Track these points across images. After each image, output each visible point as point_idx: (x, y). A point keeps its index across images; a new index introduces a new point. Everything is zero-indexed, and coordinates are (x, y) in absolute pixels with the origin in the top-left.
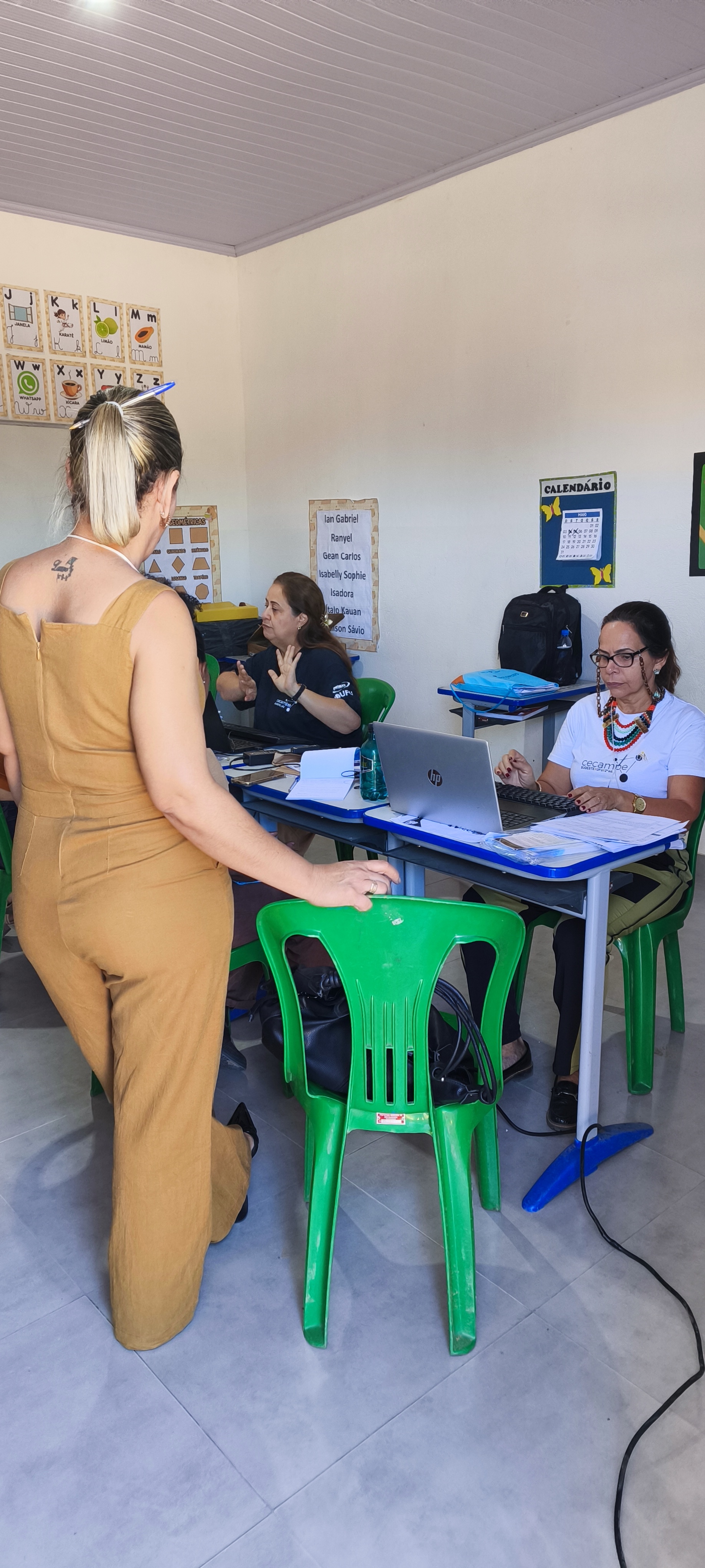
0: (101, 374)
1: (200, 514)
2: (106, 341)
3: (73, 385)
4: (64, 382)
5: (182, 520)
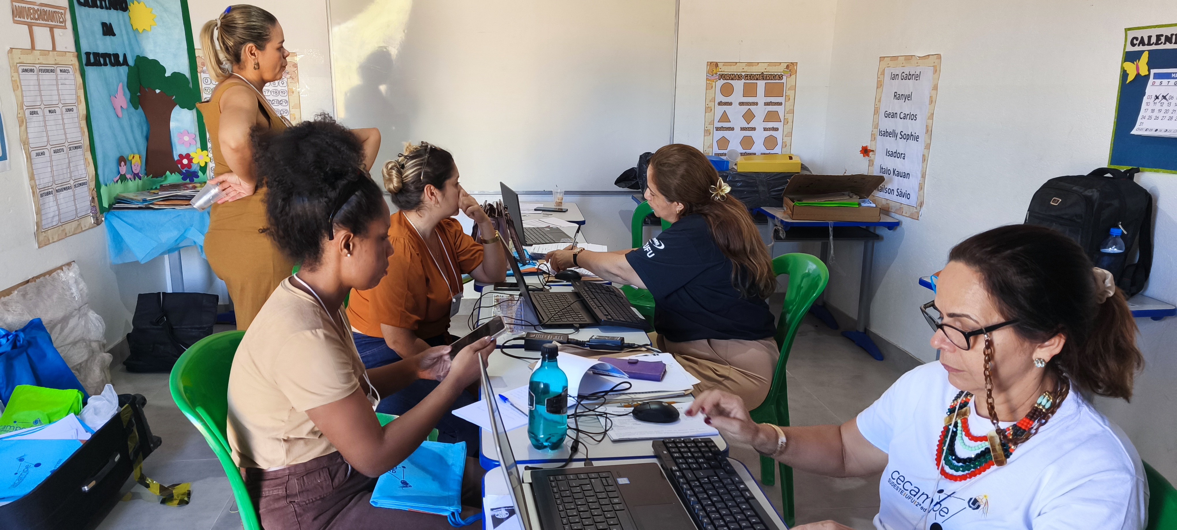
1: (778, 70)
5: (759, 75)
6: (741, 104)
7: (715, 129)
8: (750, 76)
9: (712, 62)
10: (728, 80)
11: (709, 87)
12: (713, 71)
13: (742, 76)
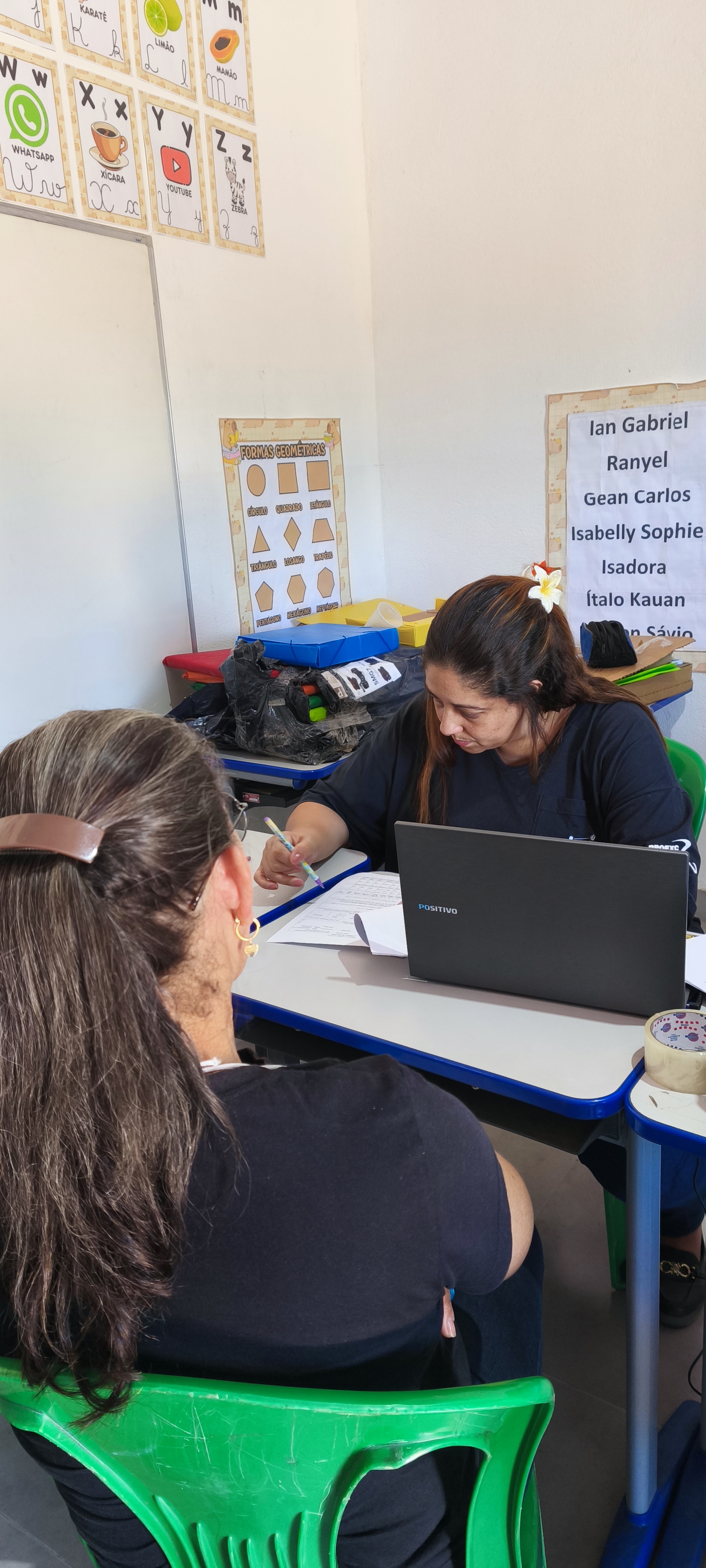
0: (159, 117)
1: (316, 435)
2: (163, 45)
3: (112, 134)
4: (95, 123)
5: (295, 446)
6: (280, 509)
7: (250, 569)
8: (284, 449)
9: (228, 419)
10: (254, 458)
11: (230, 477)
12: (230, 438)
13: (272, 450)
